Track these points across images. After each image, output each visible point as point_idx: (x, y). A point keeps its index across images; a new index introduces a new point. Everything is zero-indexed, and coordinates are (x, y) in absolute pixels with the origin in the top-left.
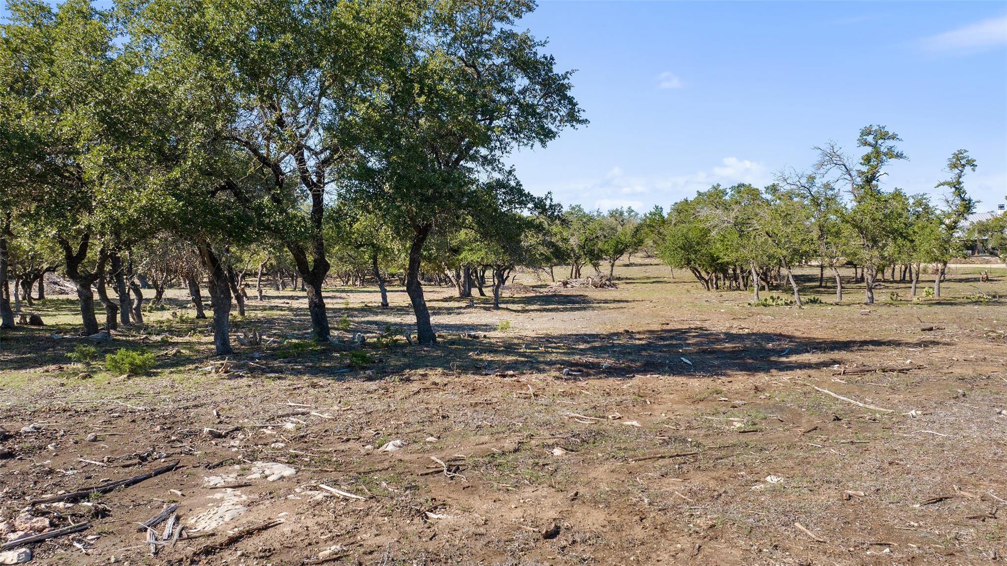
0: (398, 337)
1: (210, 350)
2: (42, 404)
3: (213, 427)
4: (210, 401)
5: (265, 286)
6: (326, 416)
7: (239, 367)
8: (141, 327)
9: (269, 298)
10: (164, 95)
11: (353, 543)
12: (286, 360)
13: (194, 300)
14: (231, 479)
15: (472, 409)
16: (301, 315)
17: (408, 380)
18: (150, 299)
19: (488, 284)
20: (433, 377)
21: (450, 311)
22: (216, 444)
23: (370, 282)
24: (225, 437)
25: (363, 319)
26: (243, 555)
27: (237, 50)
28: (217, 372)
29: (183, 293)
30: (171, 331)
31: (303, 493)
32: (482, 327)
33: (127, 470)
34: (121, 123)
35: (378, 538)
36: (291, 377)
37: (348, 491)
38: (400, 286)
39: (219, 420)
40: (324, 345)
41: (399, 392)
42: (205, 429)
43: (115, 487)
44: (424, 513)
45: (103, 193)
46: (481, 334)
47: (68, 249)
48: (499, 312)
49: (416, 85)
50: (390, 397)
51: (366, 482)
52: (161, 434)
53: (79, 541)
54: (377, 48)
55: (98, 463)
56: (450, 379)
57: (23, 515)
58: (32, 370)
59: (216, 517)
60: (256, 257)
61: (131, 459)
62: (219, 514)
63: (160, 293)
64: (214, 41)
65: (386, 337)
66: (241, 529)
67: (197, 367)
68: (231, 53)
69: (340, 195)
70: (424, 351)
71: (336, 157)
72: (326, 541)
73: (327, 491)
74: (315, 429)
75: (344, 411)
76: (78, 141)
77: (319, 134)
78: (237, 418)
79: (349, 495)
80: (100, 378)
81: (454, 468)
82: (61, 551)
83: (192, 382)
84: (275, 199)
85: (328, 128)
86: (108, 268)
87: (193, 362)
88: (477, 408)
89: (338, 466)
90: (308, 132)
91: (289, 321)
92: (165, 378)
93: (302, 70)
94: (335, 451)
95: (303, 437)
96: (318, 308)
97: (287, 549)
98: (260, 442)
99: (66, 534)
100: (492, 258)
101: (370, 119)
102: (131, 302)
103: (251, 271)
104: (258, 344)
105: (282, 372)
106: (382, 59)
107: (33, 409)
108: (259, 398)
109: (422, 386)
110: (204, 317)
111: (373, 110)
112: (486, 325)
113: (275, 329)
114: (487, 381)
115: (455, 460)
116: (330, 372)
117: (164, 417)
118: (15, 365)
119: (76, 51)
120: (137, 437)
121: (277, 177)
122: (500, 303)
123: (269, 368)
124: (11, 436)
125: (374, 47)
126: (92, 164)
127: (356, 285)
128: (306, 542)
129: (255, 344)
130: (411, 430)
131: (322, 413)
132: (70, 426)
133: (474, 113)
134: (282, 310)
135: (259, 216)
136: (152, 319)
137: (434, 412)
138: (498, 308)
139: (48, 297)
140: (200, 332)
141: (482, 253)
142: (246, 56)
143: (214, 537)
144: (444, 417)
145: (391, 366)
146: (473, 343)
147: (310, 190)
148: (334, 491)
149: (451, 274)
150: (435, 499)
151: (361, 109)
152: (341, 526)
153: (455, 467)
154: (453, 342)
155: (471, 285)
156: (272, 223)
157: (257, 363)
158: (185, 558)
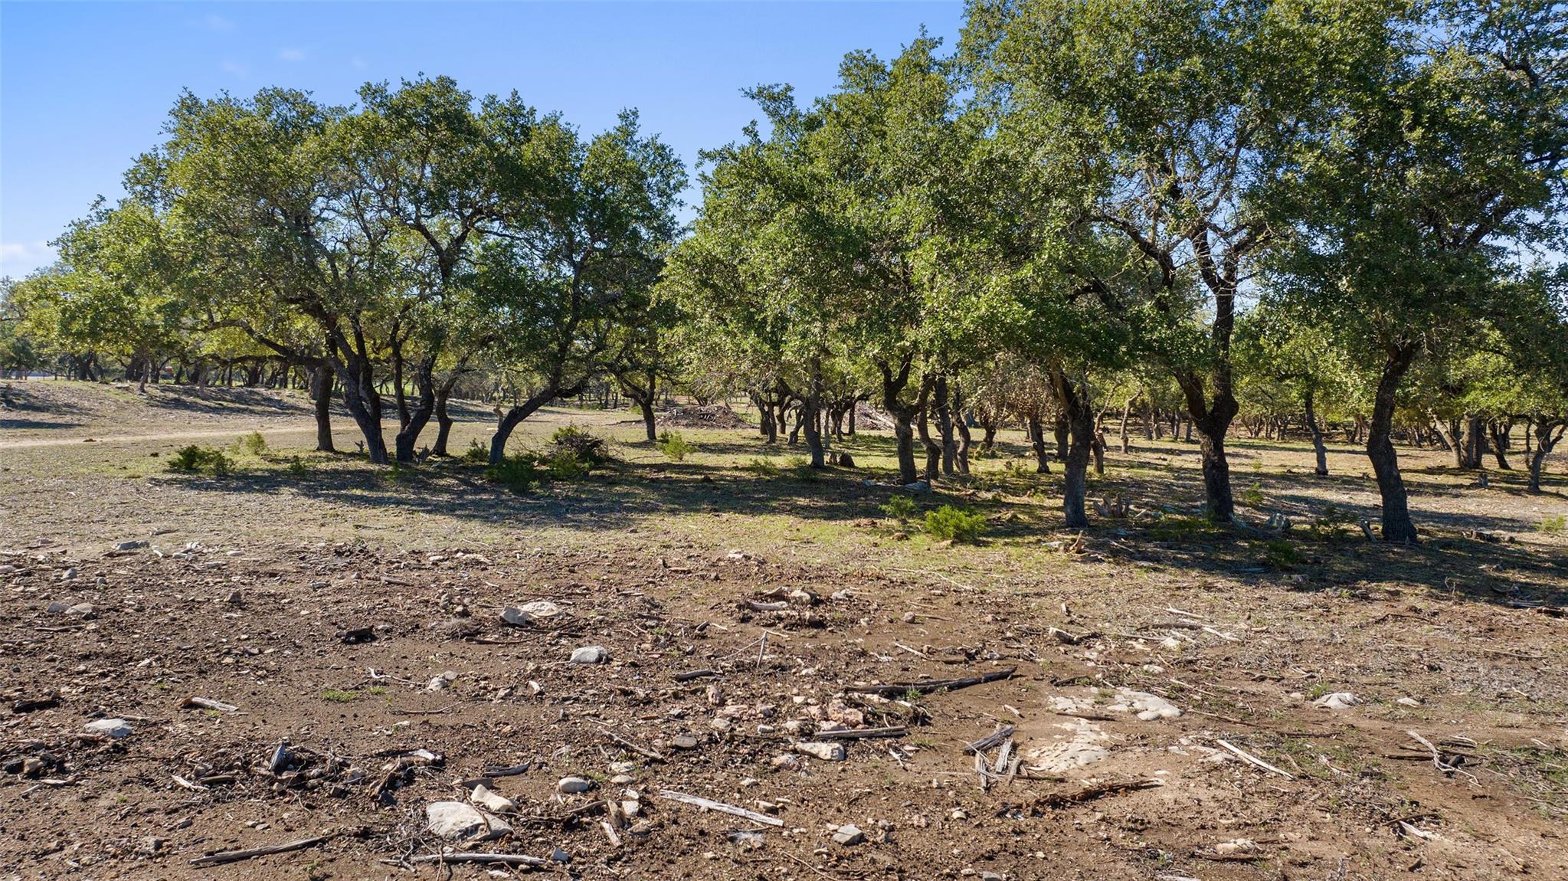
0: (1345, 526)
1: (1057, 518)
2: (854, 566)
3: (1061, 628)
4: (1057, 591)
5: (1131, 432)
6: (1227, 635)
7: (1097, 547)
8: (966, 479)
9: (1138, 449)
10: (1016, 164)
11: (1272, 842)
12: (1165, 544)
13: (1035, 447)
14: (1087, 704)
15: (1488, 663)
16: (1186, 478)
17: (1365, 597)
18: (979, 442)
19: (1515, 448)
20: (1412, 599)
21: (1438, 490)
22: (1066, 653)
23: (1295, 435)
24: (1077, 643)
25: (1284, 492)
26: (1103, 819)
27: (1118, 91)
28: (1066, 550)
29: (1017, 437)
30: (1005, 488)
31: (1192, 748)
32: (1504, 523)
33: (950, 667)
34: (960, 206)
35: (1313, 843)
36: (1172, 570)
37: (1263, 759)
38: (1347, 444)
39: (1069, 619)
40: (1223, 528)
41: (1349, 616)
42: (1051, 629)
43: (937, 687)
44: (1397, 822)
45: (933, 300)
46: (1506, 535)
47: (888, 373)
48: (1541, 500)
49: (1406, 112)
50: (1333, 621)
51: (1294, 750)
52: (993, 627)
53: (896, 750)
54: (1341, 61)
55: (916, 653)
56: (1443, 605)
57: (835, 701)
58: (842, 522)
59: (1067, 756)
60: (1122, 390)
61: (955, 654)
62: (1070, 753)
63: (990, 434)
64: (1086, 81)
65: (1326, 524)
66: (1101, 780)
67: (1039, 541)
68: (1110, 96)
69: (1264, 298)
70: (1394, 553)
71: (1260, 238)
72: (1228, 829)
73: (1230, 752)
74: (1211, 653)
75: (1256, 632)
76: (908, 233)
77: (1233, 205)
78: (1094, 619)
79: (1266, 766)
80: (918, 541)
81: (1453, 759)
82: (875, 757)
83: (1033, 562)
84: (1161, 305)
85: (1251, 195)
86: (931, 397)
87: (1033, 532)
88: (1498, 663)
89: (1246, 717)
90: (1216, 202)
91: (1167, 485)
92: (997, 552)
93: (1214, 108)
94: (1242, 692)
95: (1190, 662)
96: (1216, 469)
97: (1168, 827)
98: (1126, 660)
99: (881, 737)
100: (1531, 404)
101: (1321, 175)
102: (955, 445)
103: (1112, 409)
104: (1122, 515)
105: (1158, 561)
106: (1348, 77)
107: (844, 572)
108: (1125, 595)
109: (1391, 611)
110: (1047, 471)
111: (1328, 160)
112: (1512, 520)
113: (1147, 497)
114: (1519, 618)
115: (1455, 744)
116: (1233, 570)
117: (997, 605)
118: (825, 514)
119: (911, 117)
120: (963, 625)
121: (1166, 273)
122: (1543, 484)
123: (1140, 552)
124: (822, 602)
125: (1336, 61)
126: (923, 262)
127: (1271, 438)
128: (1198, 822)
129: (1119, 515)
130: (1370, 680)
131: (1221, 630)
132: (884, 599)
133: (1518, 152)
134: (1156, 469)
135: (1137, 330)
136: (980, 469)
137: (1414, 656)
138: (1538, 493)
139: (859, 432)
140: (1043, 492)
141: (1511, 396)
142: (1131, 98)
143: (1063, 785)
144: (1431, 668)
145: (1335, 571)
146: (1488, 548)
147: (1215, 291)
148: (1241, 754)
149: (1443, 428)
150: (1417, 803)
151: (1308, 160)
152: (1253, 811)
153: (1455, 756)
154: (1447, 544)
155: (1483, 449)
156: (1155, 340)
157: (1123, 543)
158: (1024, 805)
